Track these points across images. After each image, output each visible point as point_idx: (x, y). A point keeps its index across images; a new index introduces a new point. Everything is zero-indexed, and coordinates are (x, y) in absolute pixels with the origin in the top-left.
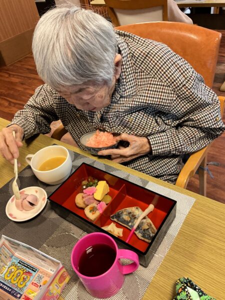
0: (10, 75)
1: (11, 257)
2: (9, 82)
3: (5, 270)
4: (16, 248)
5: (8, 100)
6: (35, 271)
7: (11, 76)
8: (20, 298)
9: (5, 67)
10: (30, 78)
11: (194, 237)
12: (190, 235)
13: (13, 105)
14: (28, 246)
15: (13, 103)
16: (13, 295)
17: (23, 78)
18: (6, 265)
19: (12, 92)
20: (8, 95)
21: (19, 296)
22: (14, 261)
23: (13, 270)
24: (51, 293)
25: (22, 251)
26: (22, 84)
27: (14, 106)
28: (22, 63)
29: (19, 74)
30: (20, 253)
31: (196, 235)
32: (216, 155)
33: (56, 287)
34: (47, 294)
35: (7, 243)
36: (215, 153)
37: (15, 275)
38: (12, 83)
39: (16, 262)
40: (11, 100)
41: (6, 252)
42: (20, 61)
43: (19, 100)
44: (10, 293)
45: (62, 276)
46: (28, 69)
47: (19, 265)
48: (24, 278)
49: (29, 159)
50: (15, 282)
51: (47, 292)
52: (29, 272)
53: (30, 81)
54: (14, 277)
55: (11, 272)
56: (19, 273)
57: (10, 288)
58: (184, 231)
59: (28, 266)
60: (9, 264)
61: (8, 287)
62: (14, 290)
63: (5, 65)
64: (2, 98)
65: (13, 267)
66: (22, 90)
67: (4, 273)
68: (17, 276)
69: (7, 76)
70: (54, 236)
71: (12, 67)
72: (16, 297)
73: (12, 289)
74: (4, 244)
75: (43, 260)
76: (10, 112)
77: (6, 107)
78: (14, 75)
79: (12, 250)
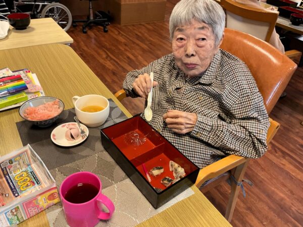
0: (119, 33)
1: (28, 165)
2: (115, 39)
3: (18, 172)
4: (35, 161)
5: (107, 54)
6: (38, 184)
7: (120, 35)
8: (16, 197)
9: (119, 26)
10: (134, 43)
11: (173, 221)
12: (171, 218)
13: (109, 59)
14: (41, 160)
15: (110, 57)
16: (13, 192)
17: (128, 40)
18: (21, 169)
19: (113, 48)
20: (109, 50)
21: (16, 195)
22: (29, 169)
23: (24, 175)
24: (37, 202)
25: (37, 164)
26: (126, 45)
27: (109, 61)
28: (135, 28)
29: (128, 36)
30: (36, 166)
31: (175, 220)
32: (265, 181)
33: (44, 200)
34: (34, 201)
35: (29, 152)
36: (265, 179)
37: (23, 179)
38: (117, 40)
39: (30, 170)
40: (109, 54)
41: (25, 158)
42: (133, 25)
43: (116, 58)
44: (12, 189)
45: (52, 194)
46: (137, 35)
47: (30, 173)
48: (27, 185)
49: (75, 99)
50: (20, 184)
51: (35, 199)
52: (33, 183)
53: (133, 45)
54: (22, 180)
55: (22, 176)
56: (27, 179)
57: (14, 186)
58: (169, 213)
59: (35, 178)
60: (24, 169)
61: (13, 185)
62: (16, 189)
63: (120, 24)
64: (103, 50)
65: (25, 173)
66: (123, 49)
67: (17, 174)
68: (24, 181)
69: (117, 33)
70: (68, 165)
71: (124, 28)
72: (14, 194)
73: (15, 188)
74: (26, 151)
75: (48, 178)
76: (103, 63)
77: (103, 59)
78: (123, 35)
79: (31, 160)
